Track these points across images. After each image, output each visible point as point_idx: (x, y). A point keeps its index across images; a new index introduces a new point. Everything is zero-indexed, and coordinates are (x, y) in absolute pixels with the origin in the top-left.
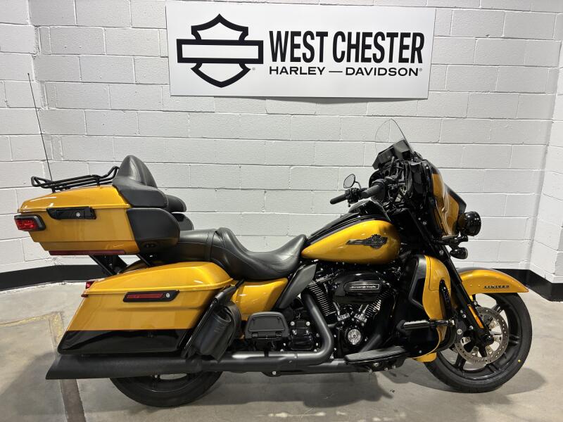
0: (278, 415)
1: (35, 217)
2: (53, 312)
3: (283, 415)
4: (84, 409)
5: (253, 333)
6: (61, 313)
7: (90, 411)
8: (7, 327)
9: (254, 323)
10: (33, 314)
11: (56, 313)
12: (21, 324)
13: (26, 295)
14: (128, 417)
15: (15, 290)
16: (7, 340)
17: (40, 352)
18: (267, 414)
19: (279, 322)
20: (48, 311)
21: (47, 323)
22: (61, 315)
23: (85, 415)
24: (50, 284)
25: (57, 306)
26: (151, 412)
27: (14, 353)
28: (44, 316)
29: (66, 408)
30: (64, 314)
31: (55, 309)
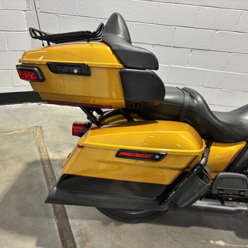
0: (217, 242)
1: (36, 69)
2: (35, 126)
3: (221, 243)
4: (68, 215)
5: (220, 190)
6: (41, 127)
7: (73, 218)
8: (5, 135)
9: (221, 181)
10: (22, 126)
11: (37, 127)
12: (15, 134)
13: (16, 111)
14: (101, 227)
15: (8, 106)
16: (6, 146)
17: (30, 159)
18: (208, 240)
19: (243, 183)
20: (32, 125)
21: (32, 135)
22: (41, 129)
23: (70, 221)
24: (30, 104)
25: (37, 122)
26: (118, 225)
27: (12, 158)
28: (29, 129)
29: (54, 213)
30: (43, 129)
31: (36, 124)
